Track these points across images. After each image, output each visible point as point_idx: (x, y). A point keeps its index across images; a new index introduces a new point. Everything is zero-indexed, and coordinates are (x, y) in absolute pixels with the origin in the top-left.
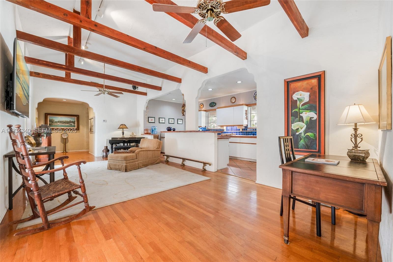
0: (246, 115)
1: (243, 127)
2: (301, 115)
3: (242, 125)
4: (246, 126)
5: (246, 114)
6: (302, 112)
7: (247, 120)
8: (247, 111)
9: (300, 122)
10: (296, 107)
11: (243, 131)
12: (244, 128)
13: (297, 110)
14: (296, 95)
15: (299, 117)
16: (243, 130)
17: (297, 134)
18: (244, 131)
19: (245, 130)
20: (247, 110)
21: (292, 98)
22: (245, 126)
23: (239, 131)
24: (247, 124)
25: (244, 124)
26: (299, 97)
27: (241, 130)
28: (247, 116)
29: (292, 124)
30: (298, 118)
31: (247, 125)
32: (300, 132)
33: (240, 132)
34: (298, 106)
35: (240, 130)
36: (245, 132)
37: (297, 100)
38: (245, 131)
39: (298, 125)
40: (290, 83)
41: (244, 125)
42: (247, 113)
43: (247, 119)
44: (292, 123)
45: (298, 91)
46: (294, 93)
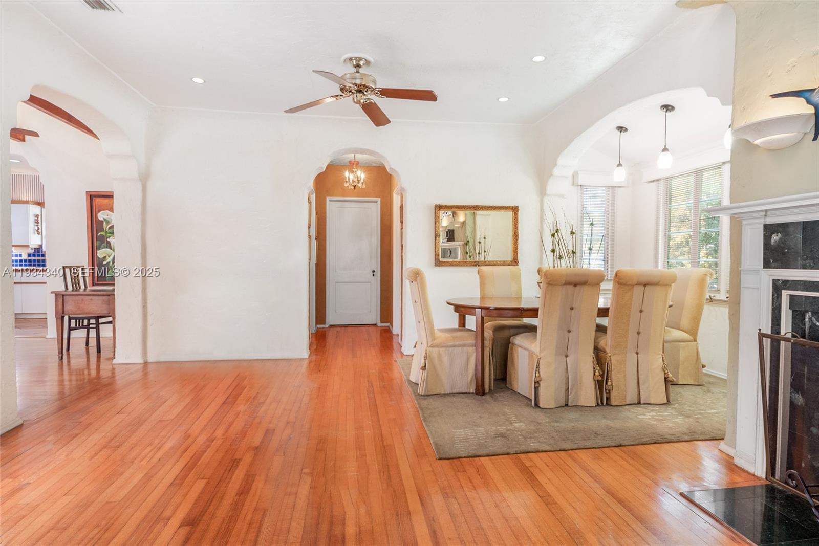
0: (37, 225)
1: (30, 249)
2: (108, 240)
3: (28, 246)
4: (37, 247)
5: (36, 222)
6: (110, 237)
7: (40, 236)
8: (40, 217)
9: (107, 248)
10: (102, 230)
11: (30, 258)
12: (33, 251)
13: (103, 233)
14: (102, 214)
15: (106, 242)
16: (29, 255)
17: (104, 263)
18: (32, 258)
19: (34, 256)
20: (39, 214)
21: (96, 217)
22: (35, 248)
23: (19, 258)
24: (40, 244)
25: (32, 243)
26: (106, 217)
27: (25, 257)
28: (38, 228)
29: (98, 251)
30: (104, 243)
31: (41, 246)
32: (108, 261)
33: (21, 261)
34: (105, 229)
35: (23, 255)
36: (34, 261)
37: (103, 221)
38: (34, 258)
39: (104, 252)
40: (94, 198)
41: (30, 246)
42: (40, 221)
43: (39, 234)
44: (99, 248)
45: (104, 210)
46: (99, 211)
